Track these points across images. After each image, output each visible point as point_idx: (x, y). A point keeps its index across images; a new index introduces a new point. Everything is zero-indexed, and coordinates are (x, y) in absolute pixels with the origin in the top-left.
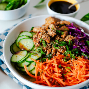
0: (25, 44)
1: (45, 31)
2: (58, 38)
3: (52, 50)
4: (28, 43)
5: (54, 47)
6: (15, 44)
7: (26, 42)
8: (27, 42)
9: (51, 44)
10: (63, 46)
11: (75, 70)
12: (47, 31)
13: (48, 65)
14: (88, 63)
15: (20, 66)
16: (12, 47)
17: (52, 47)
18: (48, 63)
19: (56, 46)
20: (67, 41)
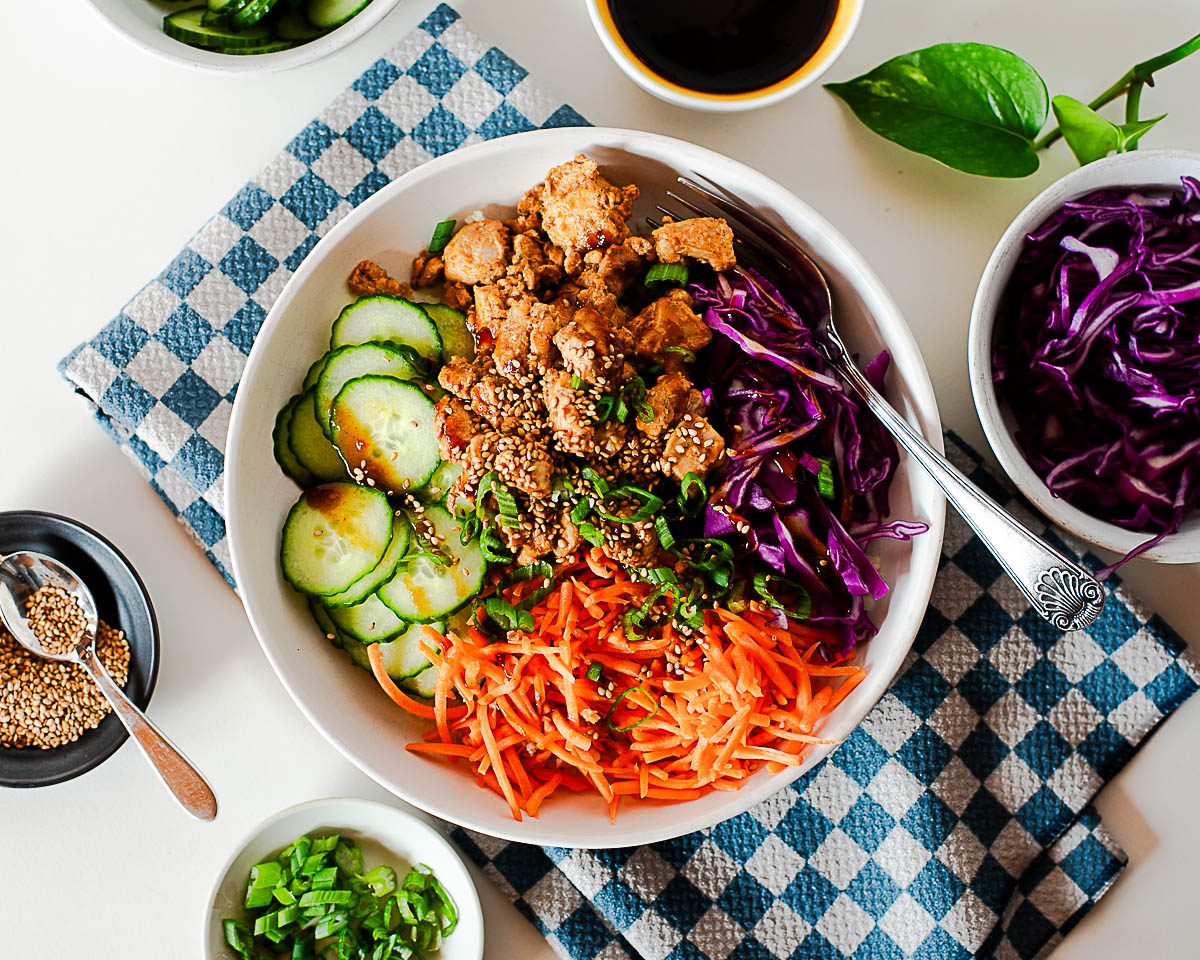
0: (379, 425)
1: (523, 381)
2: (609, 448)
3: (560, 543)
4: (404, 424)
5: (575, 519)
6: (308, 407)
7: (384, 416)
8: (396, 417)
9: (555, 498)
10: (638, 525)
11: (690, 709)
12: (538, 378)
13: (518, 664)
14: (781, 665)
15: (344, 623)
16: (290, 426)
17: (559, 522)
18: (519, 656)
19: (587, 518)
20: (673, 475)
